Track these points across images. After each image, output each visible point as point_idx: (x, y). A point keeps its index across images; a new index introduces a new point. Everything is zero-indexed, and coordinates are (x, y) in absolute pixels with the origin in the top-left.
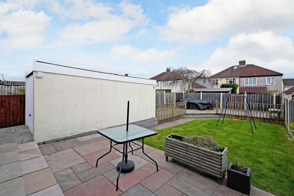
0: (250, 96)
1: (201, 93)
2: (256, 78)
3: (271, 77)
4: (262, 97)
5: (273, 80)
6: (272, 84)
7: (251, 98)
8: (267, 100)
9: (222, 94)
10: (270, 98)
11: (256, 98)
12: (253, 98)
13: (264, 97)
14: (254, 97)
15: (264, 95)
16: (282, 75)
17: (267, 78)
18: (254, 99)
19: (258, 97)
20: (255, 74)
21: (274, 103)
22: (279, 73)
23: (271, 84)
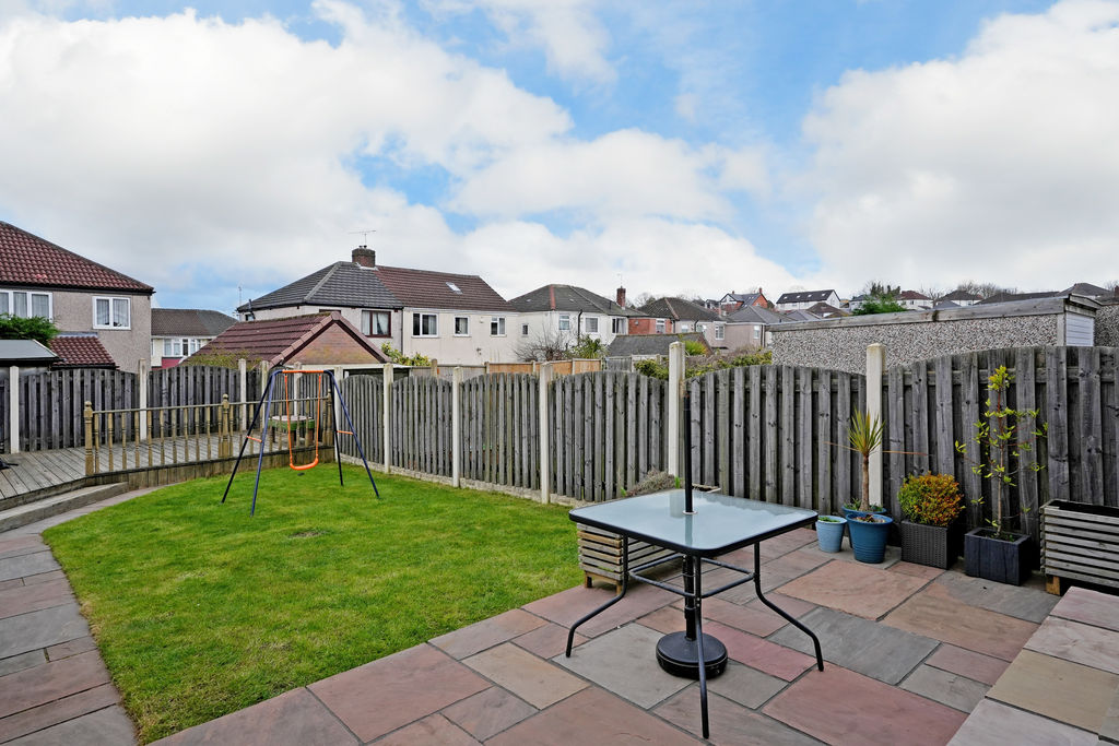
0: (161, 378)
2: (50, 294)
3: (110, 298)
4: (203, 377)
5: (118, 308)
6: (115, 324)
7: (164, 387)
8: (219, 387)
9: (15, 372)
10: (231, 382)
11: (183, 382)
12: (174, 385)
13: (211, 377)
14: (178, 378)
15: (212, 369)
16: (148, 292)
17: (95, 298)
18: (178, 388)
19: (191, 378)
20: (42, 278)
21: (243, 399)
22: (138, 283)
23: (111, 326)
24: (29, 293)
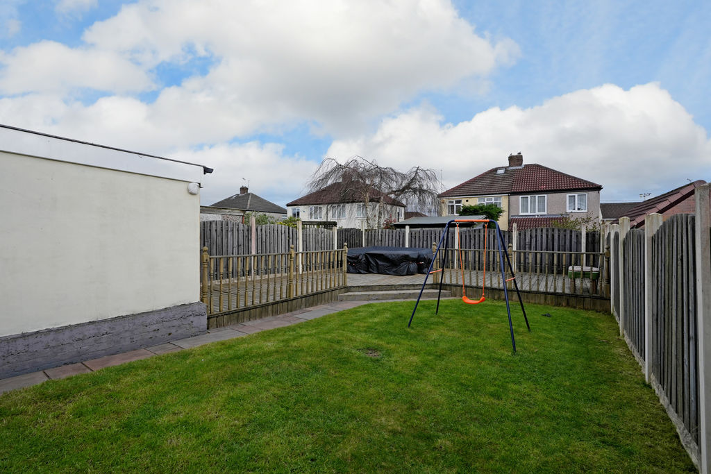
0: (525, 235)
1: (407, 227)
2: (546, 195)
3: (576, 195)
4: (553, 235)
5: (581, 200)
6: (579, 209)
7: (527, 241)
8: (565, 243)
9: (457, 229)
10: (574, 240)
11: (539, 238)
12: (533, 240)
13: (559, 236)
14: (536, 236)
15: (559, 231)
16: (599, 188)
17: (568, 195)
18: (536, 241)
19: (544, 236)
20: (543, 187)
21: (583, 250)
22: (593, 184)
23: (576, 211)
24: (537, 196)
